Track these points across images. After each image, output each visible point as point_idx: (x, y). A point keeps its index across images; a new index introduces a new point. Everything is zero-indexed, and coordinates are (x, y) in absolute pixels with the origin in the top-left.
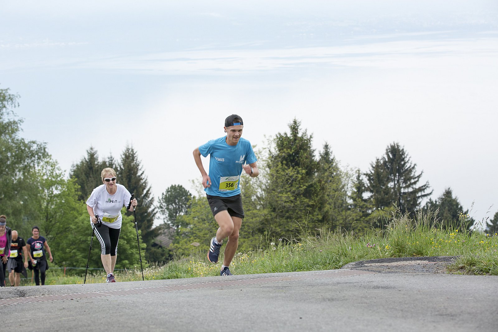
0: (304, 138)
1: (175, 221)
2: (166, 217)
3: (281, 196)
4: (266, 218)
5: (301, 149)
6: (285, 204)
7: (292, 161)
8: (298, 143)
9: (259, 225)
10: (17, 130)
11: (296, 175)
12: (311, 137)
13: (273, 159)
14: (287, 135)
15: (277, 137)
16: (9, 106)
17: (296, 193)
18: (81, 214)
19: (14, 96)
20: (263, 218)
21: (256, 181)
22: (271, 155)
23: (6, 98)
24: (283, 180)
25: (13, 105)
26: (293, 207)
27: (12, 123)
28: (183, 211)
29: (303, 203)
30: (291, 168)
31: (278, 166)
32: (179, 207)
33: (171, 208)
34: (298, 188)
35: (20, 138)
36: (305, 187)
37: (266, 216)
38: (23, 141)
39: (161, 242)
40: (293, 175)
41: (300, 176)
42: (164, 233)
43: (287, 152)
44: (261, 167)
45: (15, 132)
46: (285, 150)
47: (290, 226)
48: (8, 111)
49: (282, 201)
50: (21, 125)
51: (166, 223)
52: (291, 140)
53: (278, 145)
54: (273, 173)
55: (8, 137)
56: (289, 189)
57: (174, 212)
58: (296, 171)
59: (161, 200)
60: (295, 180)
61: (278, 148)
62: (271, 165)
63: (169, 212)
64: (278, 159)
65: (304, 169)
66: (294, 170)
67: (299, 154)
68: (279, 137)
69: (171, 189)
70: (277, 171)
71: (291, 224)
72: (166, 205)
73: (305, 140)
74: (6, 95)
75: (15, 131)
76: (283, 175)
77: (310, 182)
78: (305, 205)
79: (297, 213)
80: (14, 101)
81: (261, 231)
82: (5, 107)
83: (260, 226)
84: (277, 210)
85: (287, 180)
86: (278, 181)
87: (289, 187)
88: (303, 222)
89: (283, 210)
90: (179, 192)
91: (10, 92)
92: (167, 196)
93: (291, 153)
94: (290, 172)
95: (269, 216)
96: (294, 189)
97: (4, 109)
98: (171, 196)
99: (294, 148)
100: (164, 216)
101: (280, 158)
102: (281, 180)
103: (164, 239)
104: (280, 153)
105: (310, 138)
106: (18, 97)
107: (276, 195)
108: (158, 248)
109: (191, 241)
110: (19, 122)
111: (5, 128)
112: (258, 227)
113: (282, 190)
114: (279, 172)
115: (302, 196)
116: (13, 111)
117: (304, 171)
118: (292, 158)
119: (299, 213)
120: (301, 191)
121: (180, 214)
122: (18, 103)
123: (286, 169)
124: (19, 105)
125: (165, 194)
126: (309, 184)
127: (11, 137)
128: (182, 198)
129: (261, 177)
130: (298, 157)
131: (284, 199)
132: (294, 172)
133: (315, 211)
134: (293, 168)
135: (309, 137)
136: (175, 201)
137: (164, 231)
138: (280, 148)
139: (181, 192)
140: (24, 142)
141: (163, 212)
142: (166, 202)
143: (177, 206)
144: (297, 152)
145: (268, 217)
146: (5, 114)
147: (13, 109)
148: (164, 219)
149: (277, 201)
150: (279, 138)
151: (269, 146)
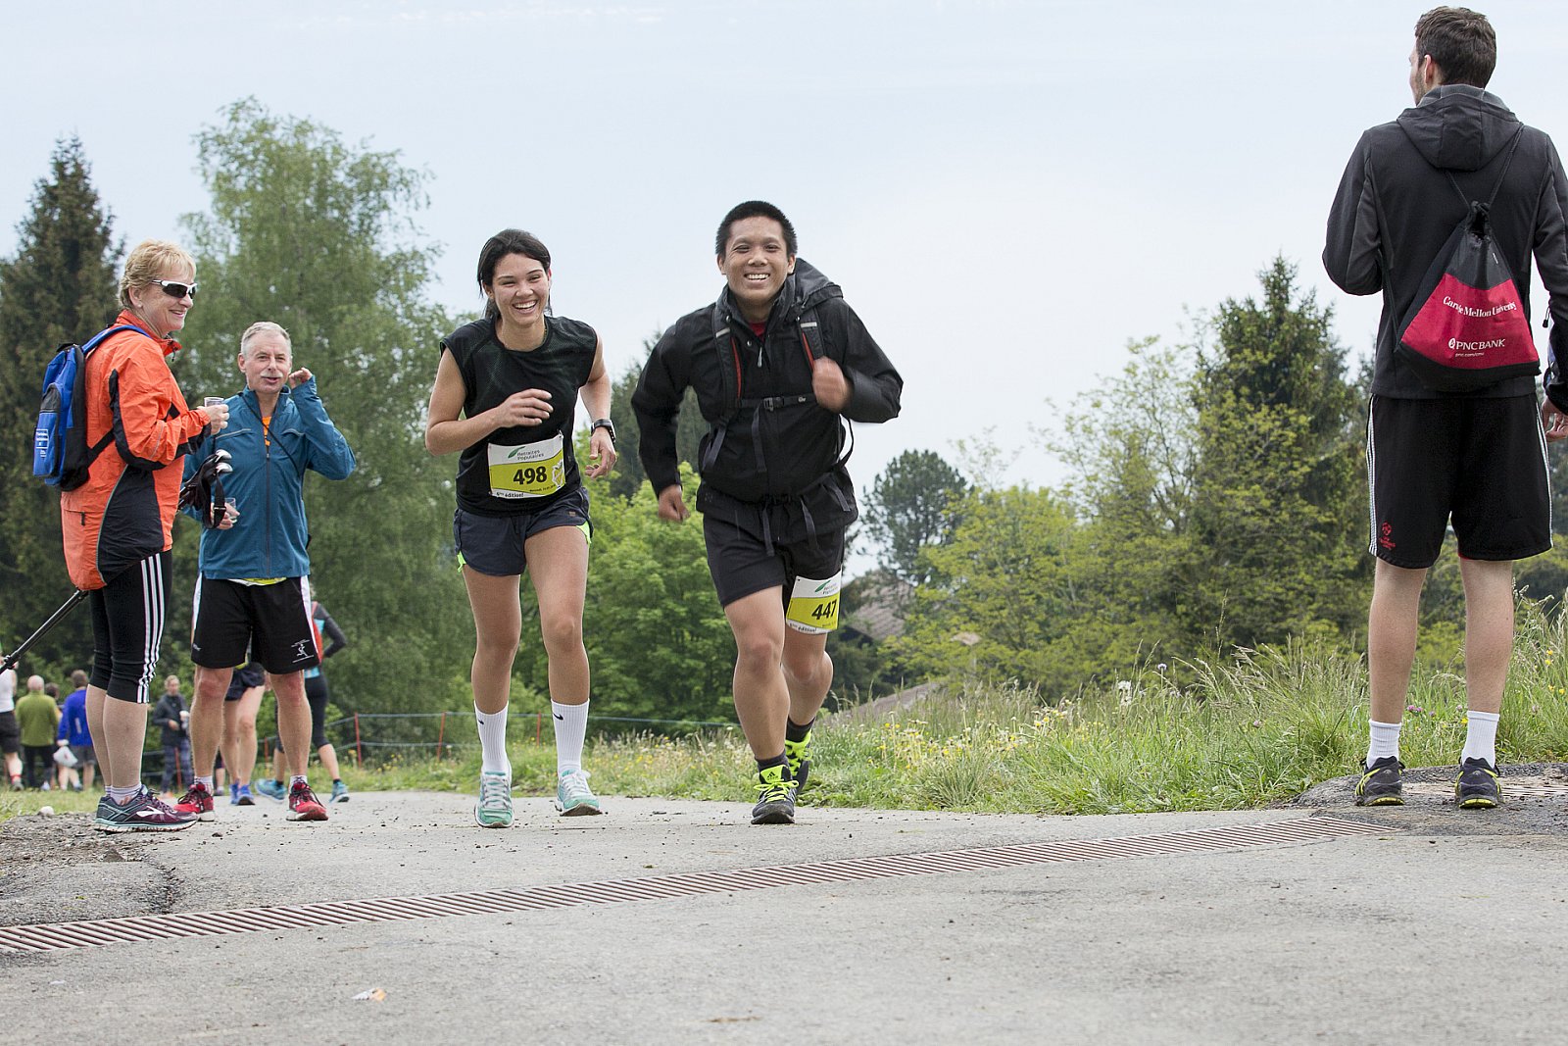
0: (1307, 316)
1: (915, 563)
2: (887, 550)
3: (1232, 496)
4: (1185, 561)
5: (1295, 349)
6: (1244, 520)
7: (1268, 387)
8: (1288, 331)
9: (1161, 584)
10: (420, 278)
11: (1280, 432)
12: (1328, 313)
13: (1210, 380)
14: (1253, 306)
15: (1224, 310)
16: (401, 205)
17: (1278, 486)
18: (617, 540)
19: (414, 175)
20: (1175, 562)
21: (1156, 448)
22: (1205, 367)
23: (391, 180)
24: (1238, 446)
25: (412, 202)
26: (1268, 530)
27: (409, 255)
28: (940, 531)
29: (1300, 517)
30: (1265, 409)
31: (1223, 400)
32: (926, 521)
33: (902, 524)
34: (1284, 471)
35: (430, 304)
36: (1306, 469)
37: (1183, 555)
38: (440, 312)
39: (869, 626)
40: (1271, 430)
41: (1292, 435)
42: (881, 600)
43: (1253, 358)
44: (1172, 404)
45: (416, 286)
46: (1247, 352)
47: (1257, 588)
48: (395, 219)
49: (1234, 510)
50: (433, 263)
51: (884, 569)
52: (1265, 321)
53: (1226, 338)
54: (1209, 425)
55: (394, 299)
56: (1256, 474)
57: (910, 535)
58: (1281, 417)
59: (871, 496)
60: (1275, 446)
61: (1225, 345)
62: (1203, 399)
63: (895, 533)
64: (1225, 381)
65: (1304, 413)
66: (1274, 416)
67: (1291, 365)
68: (1229, 311)
69: (902, 463)
70: (1223, 417)
71: (1260, 581)
72: (886, 512)
73: (1312, 323)
74: (390, 171)
75: (418, 282)
76: (1239, 432)
77: (1322, 453)
78: (1307, 524)
79: (1281, 549)
80: (413, 192)
81: (1168, 601)
82: (385, 207)
83: (1166, 587)
84: (1219, 538)
85: (1251, 447)
86: (1223, 448)
87: (1258, 467)
88: (1300, 577)
89: (1238, 537)
90: (927, 473)
91: (402, 162)
92: (891, 484)
93: (1266, 362)
94: (1260, 422)
95: (1193, 555)
96: (1272, 474)
97: (384, 214)
98: (900, 485)
99: (1276, 347)
100: (881, 547)
101: (1231, 376)
102: (1234, 446)
103: (877, 616)
104: (1231, 361)
105: (1325, 317)
106: (428, 177)
107: (1217, 490)
108: (860, 646)
109: (954, 630)
110: (430, 253)
111: (387, 273)
112: (1160, 590)
113: (1235, 475)
114: (1226, 422)
115: (1297, 495)
116: (410, 219)
117: (1304, 420)
118: (1267, 378)
119: (1287, 547)
120: (1296, 480)
121: (930, 540)
122: (428, 197)
123: (1249, 412)
124: (429, 203)
125: (883, 478)
126: (1322, 458)
127: (403, 300)
128: (935, 490)
129: (1171, 435)
130: (1286, 375)
131: (1240, 504)
132: (1273, 421)
133: (1335, 544)
134: (1272, 409)
135: (1321, 314)
136: (915, 499)
137: (878, 592)
138: (1232, 347)
139: (933, 474)
140: (444, 316)
141: (877, 534)
142: (886, 503)
143: (921, 517)
144: (1283, 361)
145: (1190, 558)
146: (386, 229)
147: (413, 213)
148: (880, 554)
149: (1219, 511)
150: (1230, 315)
151: (1197, 341)
